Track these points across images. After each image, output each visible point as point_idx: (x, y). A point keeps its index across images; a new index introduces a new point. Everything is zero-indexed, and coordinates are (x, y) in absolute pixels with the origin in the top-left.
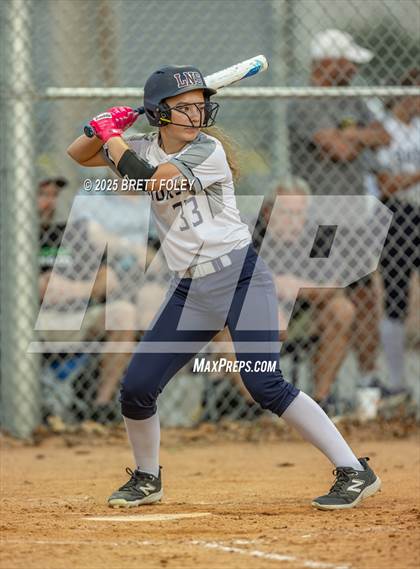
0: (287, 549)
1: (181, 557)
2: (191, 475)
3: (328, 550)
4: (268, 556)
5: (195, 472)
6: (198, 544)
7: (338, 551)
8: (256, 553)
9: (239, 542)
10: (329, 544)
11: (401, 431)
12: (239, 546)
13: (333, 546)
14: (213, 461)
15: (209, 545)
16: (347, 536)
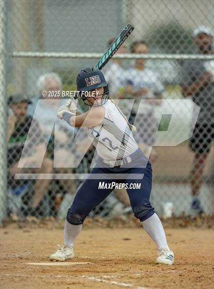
0: (129, 281)
1: (76, 283)
2: (80, 243)
3: (149, 281)
4: (119, 284)
5: (82, 242)
6: (85, 277)
7: (154, 282)
8: (114, 282)
9: (105, 277)
10: (149, 279)
11: (183, 224)
12: (105, 279)
13: (151, 279)
14: (91, 237)
15: (90, 278)
16: (158, 275)
